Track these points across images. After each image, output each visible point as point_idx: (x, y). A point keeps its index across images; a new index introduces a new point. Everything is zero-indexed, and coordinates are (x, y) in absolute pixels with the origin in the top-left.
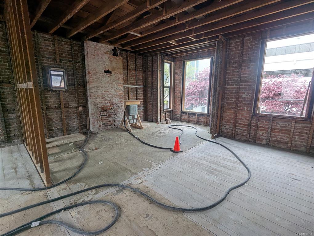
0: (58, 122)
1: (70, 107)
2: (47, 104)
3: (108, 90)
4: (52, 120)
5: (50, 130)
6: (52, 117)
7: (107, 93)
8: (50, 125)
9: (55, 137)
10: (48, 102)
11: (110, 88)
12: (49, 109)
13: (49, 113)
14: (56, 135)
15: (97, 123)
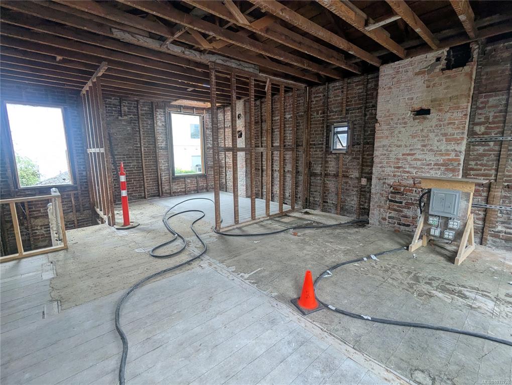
0: (333, 194)
1: (350, 176)
2: (327, 169)
3: (413, 152)
4: (329, 190)
5: (324, 202)
6: (329, 186)
7: (409, 158)
8: (326, 196)
9: (329, 212)
10: (328, 167)
11: (420, 147)
12: (327, 175)
13: (327, 180)
14: (330, 210)
15: (379, 211)
